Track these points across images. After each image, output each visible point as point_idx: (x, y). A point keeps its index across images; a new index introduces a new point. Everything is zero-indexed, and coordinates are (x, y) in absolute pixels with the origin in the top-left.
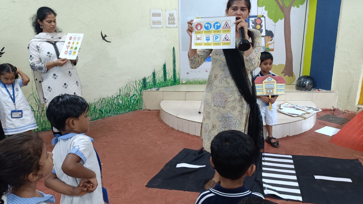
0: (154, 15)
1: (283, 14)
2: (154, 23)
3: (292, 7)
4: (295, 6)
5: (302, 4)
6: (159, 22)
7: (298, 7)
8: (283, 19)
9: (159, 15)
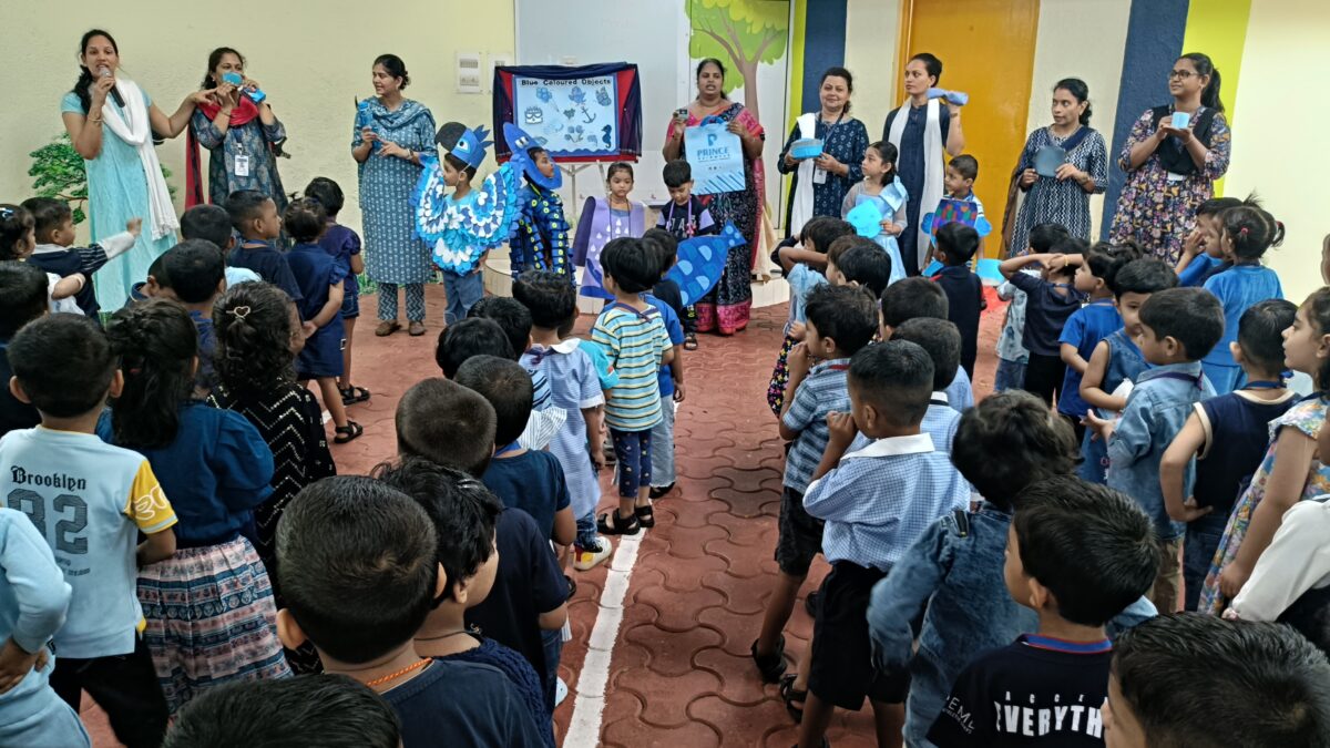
0: (464, 64)
1: (741, 75)
2: (464, 81)
3: (759, 63)
4: (766, 63)
5: (778, 57)
6: (473, 80)
7: (771, 63)
8: (743, 88)
9: (474, 64)
